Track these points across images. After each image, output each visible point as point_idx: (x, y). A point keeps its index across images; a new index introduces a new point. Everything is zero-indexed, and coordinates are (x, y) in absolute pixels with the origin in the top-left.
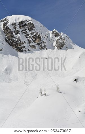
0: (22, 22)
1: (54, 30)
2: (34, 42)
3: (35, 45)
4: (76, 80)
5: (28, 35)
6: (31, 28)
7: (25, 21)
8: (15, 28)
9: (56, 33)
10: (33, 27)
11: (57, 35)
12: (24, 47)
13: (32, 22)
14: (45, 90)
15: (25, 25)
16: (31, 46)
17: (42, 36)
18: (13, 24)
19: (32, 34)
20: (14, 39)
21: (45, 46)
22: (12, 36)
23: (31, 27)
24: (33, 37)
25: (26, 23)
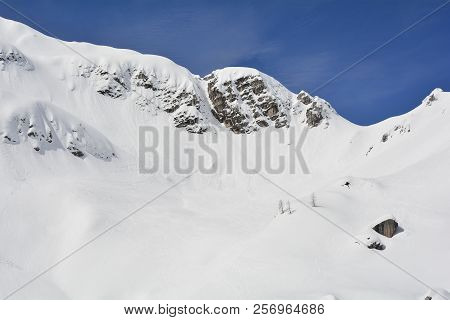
0: (242, 80)
1: (302, 92)
2: (265, 114)
3: (267, 121)
4: (347, 184)
5: (253, 102)
6: (259, 89)
7: (247, 78)
8: (230, 90)
9: (305, 98)
10: (263, 87)
11: (306, 101)
12: (246, 124)
13: (260, 79)
14: (289, 203)
15: (247, 85)
16: (258, 123)
17: (278, 102)
18: (225, 84)
19: (260, 100)
20: (228, 110)
21: (285, 122)
22: (224, 105)
23: (259, 87)
24: (263, 106)
25: (250, 81)
